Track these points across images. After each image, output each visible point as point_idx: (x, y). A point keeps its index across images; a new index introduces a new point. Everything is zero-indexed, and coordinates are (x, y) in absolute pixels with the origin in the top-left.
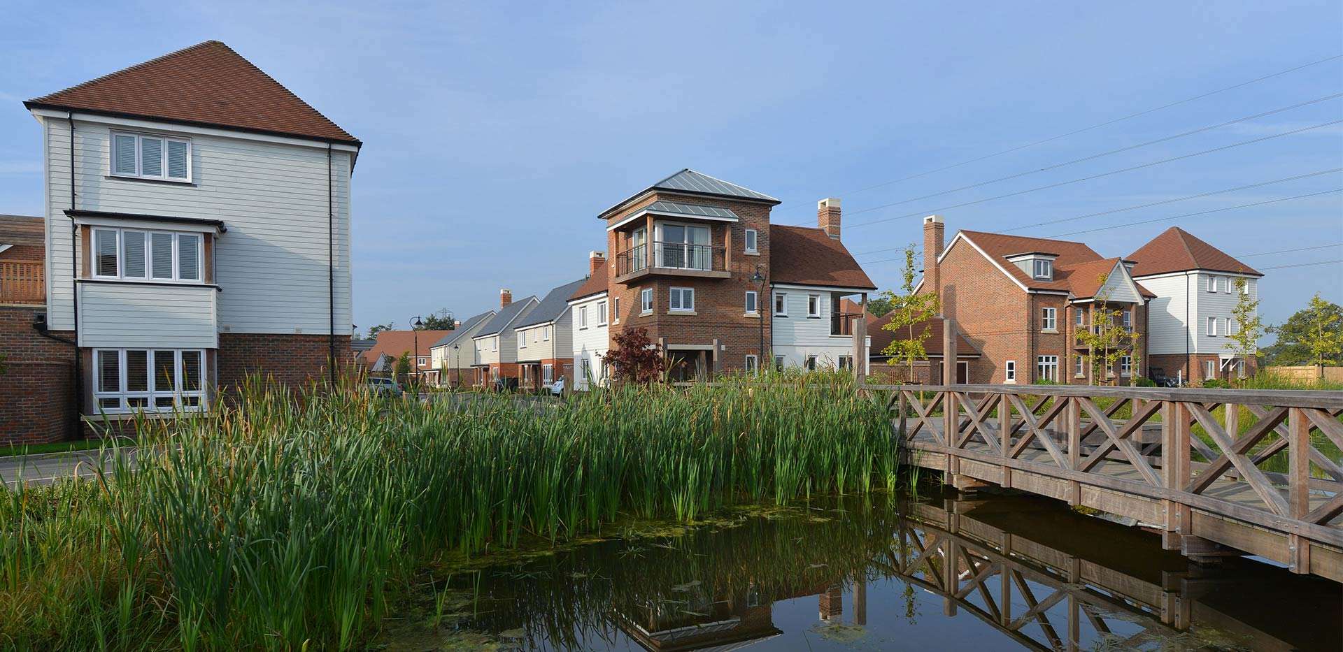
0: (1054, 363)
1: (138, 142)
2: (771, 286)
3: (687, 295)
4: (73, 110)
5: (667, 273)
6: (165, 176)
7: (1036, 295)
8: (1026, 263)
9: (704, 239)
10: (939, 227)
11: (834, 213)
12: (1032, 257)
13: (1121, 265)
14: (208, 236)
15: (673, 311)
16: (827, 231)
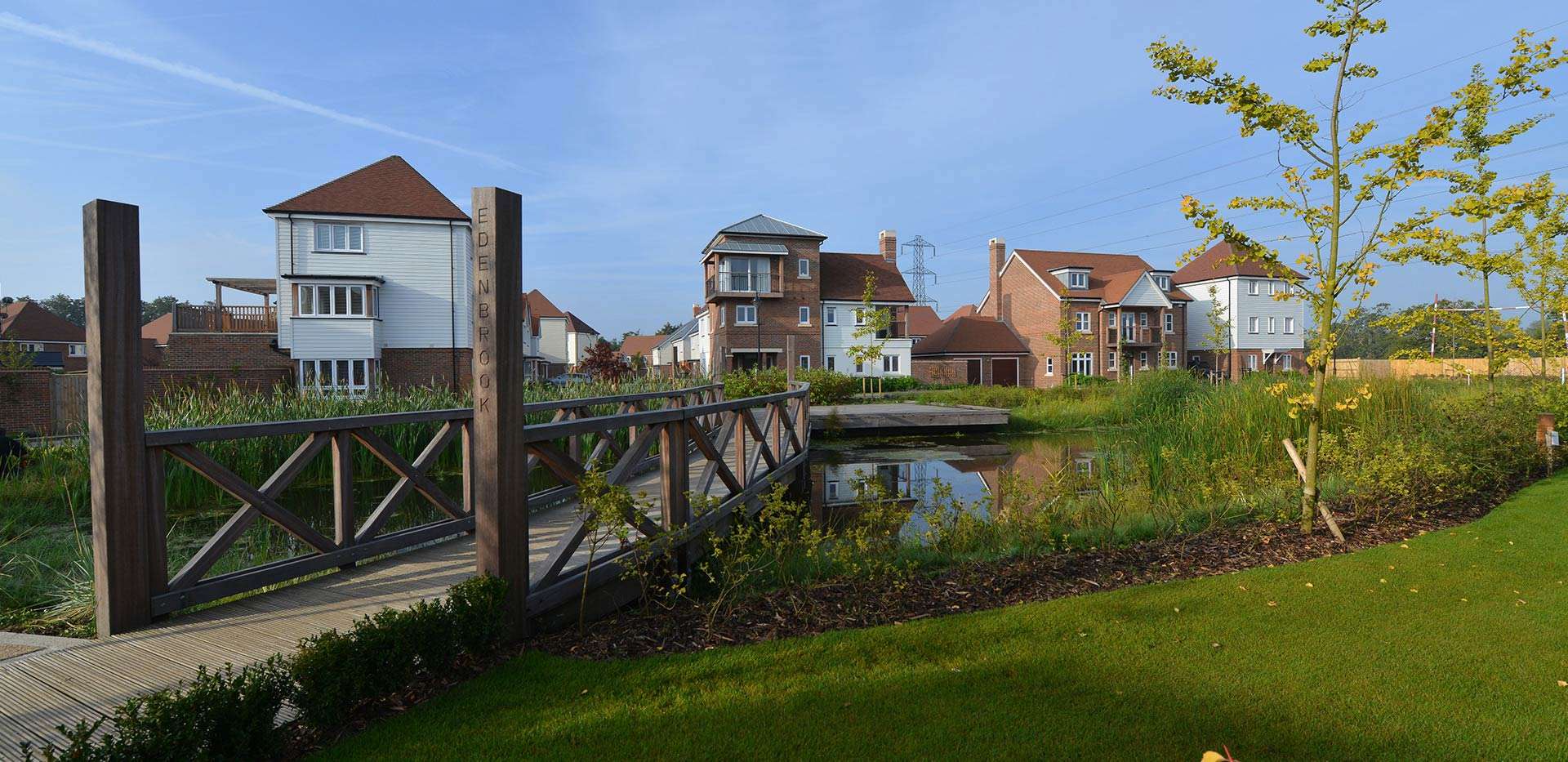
0: (1088, 359)
1: (331, 228)
2: (822, 302)
3: (750, 311)
4: (290, 212)
5: (730, 296)
6: (347, 250)
7: (1073, 303)
8: (1063, 275)
9: (765, 268)
10: (1001, 248)
11: (890, 242)
12: (1067, 270)
13: (1148, 275)
14: (369, 287)
15: (739, 323)
16: (884, 256)
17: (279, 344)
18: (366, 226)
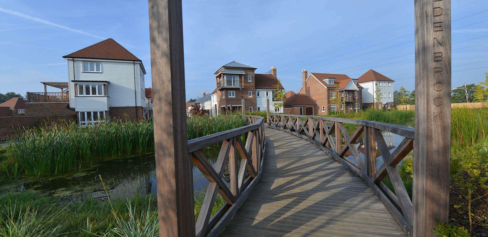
0: (335, 106)
1: (89, 63)
2: (256, 90)
3: (233, 93)
4: (73, 58)
5: (227, 88)
6: (95, 71)
7: (330, 89)
8: (327, 81)
9: (237, 78)
10: (306, 72)
11: (275, 70)
12: (328, 79)
13: (352, 80)
14: (104, 85)
15: (229, 97)
16: (273, 75)
17: (70, 106)
18: (102, 63)
